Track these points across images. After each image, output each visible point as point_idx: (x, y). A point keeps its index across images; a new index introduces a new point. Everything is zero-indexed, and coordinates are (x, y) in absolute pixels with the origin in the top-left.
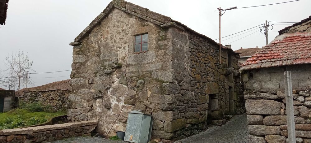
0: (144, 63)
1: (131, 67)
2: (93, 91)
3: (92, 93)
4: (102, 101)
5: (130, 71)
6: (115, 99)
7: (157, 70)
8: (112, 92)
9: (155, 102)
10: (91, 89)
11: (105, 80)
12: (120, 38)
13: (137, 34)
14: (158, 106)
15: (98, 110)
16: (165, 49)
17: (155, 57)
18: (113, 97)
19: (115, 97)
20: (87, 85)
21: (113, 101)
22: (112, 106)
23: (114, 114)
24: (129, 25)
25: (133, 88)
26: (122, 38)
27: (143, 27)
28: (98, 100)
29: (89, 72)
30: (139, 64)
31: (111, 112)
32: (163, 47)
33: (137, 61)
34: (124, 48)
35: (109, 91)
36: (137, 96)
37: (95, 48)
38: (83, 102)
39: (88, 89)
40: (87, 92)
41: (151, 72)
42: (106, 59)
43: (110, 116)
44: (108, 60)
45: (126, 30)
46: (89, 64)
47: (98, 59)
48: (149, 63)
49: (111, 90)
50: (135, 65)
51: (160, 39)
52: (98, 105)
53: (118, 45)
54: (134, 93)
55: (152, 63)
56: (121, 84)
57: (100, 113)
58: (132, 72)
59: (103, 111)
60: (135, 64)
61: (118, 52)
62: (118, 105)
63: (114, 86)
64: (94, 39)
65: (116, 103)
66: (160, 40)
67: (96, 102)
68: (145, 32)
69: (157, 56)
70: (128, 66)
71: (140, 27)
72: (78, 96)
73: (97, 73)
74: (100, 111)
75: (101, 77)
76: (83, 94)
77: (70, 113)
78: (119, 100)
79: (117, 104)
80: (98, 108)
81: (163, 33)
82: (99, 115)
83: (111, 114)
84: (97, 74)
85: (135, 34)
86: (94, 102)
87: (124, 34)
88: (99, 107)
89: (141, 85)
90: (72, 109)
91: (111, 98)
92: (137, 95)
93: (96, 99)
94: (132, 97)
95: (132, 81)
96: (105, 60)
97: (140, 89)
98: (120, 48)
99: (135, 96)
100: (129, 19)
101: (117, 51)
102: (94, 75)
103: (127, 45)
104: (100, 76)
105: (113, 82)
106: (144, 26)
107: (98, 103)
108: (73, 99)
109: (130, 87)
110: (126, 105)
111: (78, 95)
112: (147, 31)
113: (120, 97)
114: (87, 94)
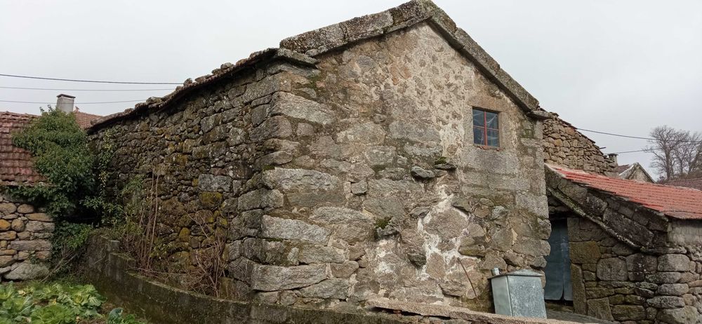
0: (498, 171)
1: (471, 175)
2: (366, 214)
3: (365, 221)
4: (396, 244)
5: (471, 181)
6: (435, 242)
7: (524, 193)
8: (430, 225)
9: (525, 252)
10: (361, 210)
11: (408, 191)
12: (442, 101)
13: (479, 106)
14: (528, 260)
15: (383, 268)
16: (534, 155)
17: (518, 166)
18: (432, 236)
19: (437, 239)
20: (347, 197)
21: (430, 247)
22: (428, 258)
23: (430, 279)
24: (462, 79)
25: (479, 221)
26: (447, 103)
27: (492, 98)
28: (383, 243)
29: (353, 159)
30: (489, 173)
31: (423, 274)
32: (530, 151)
33: (484, 163)
34: (454, 126)
35: (422, 222)
36: (487, 240)
37: (368, 98)
38: (334, 245)
39: (350, 207)
40: (349, 217)
41: (514, 194)
42: (411, 138)
43: (420, 283)
44: (417, 142)
45: (457, 87)
46: (351, 137)
47: (382, 132)
48: (509, 175)
49: (428, 219)
50: (479, 172)
51: (525, 134)
52: (382, 254)
53: (440, 115)
54: (481, 232)
55: (514, 176)
56: (454, 209)
57: (390, 276)
58: (475, 186)
59: (398, 271)
60: (480, 169)
61: (441, 132)
62: (441, 258)
63: (439, 211)
64: (363, 73)
65: (437, 251)
66: (523, 136)
67: (376, 247)
68: (495, 109)
69: (522, 165)
70: (467, 170)
71: (485, 95)
72: (311, 227)
73: (383, 168)
74: (388, 271)
75: (394, 183)
76: (332, 222)
77: (278, 279)
78: (445, 245)
79: (440, 254)
80: (383, 263)
81: (528, 125)
82: (386, 282)
83: (423, 279)
84: (382, 172)
85: (476, 105)
86: (368, 247)
87: (452, 94)
88: (386, 259)
89: (501, 217)
90: (287, 266)
91: (426, 240)
92: (488, 236)
93: (376, 238)
94: (478, 241)
95: (478, 206)
96: (408, 140)
97: (497, 225)
98: (444, 123)
99: (483, 238)
100: (462, 65)
101: (439, 128)
102: (372, 172)
103: (460, 123)
104: (391, 178)
105: (435, 202)
106: (493, 96)
107: (384, 248)
108: (291, 233)
109: (473, 218)
110: (465, 257)
111: (312, 223)
112: (499, 109)
113: (452, 238)
114: (350, 222)
